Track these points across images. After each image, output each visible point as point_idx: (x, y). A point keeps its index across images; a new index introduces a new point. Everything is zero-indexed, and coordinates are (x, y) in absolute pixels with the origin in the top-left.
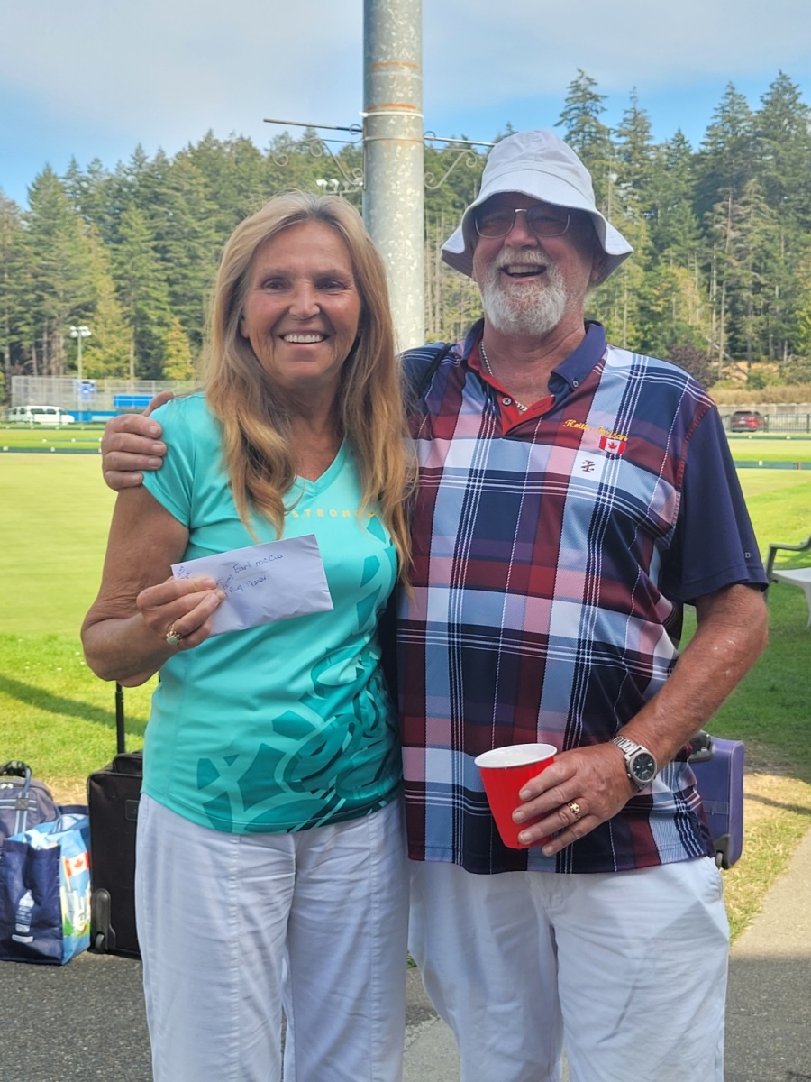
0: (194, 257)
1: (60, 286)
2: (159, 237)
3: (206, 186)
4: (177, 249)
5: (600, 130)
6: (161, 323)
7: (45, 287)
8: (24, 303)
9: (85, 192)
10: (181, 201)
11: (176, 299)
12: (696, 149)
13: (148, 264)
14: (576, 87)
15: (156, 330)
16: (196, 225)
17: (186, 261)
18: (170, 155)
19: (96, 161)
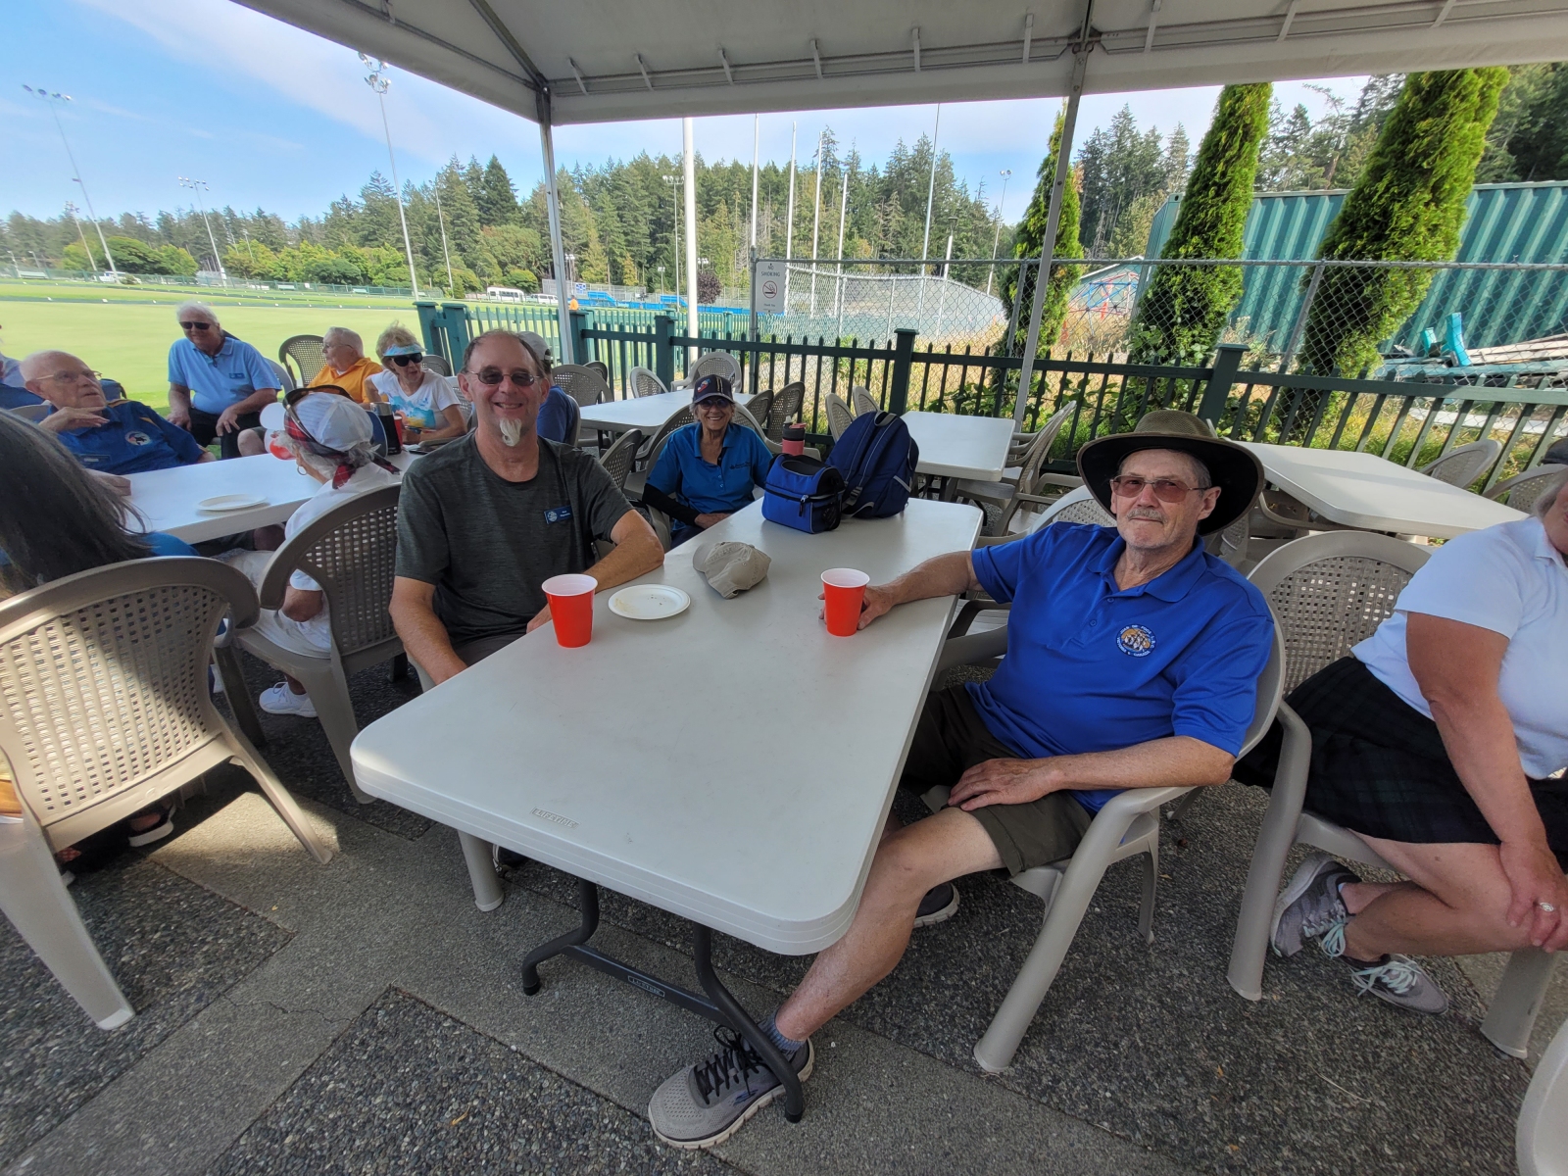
0: (637, 221)
2: (618, 209)
3: (642, 181)
4: (628, 215)
5: (835, 161)
6: (622, 256)
9: (585, 182)
10: (629, 189)
11: (629, 243)
12: (882, 175)
13: (614, 224)
14: (825, 135)
15: (619, 259)
16: (637, 203)
17: (633, 223)
18: (626, 164)
19: (590, 164)
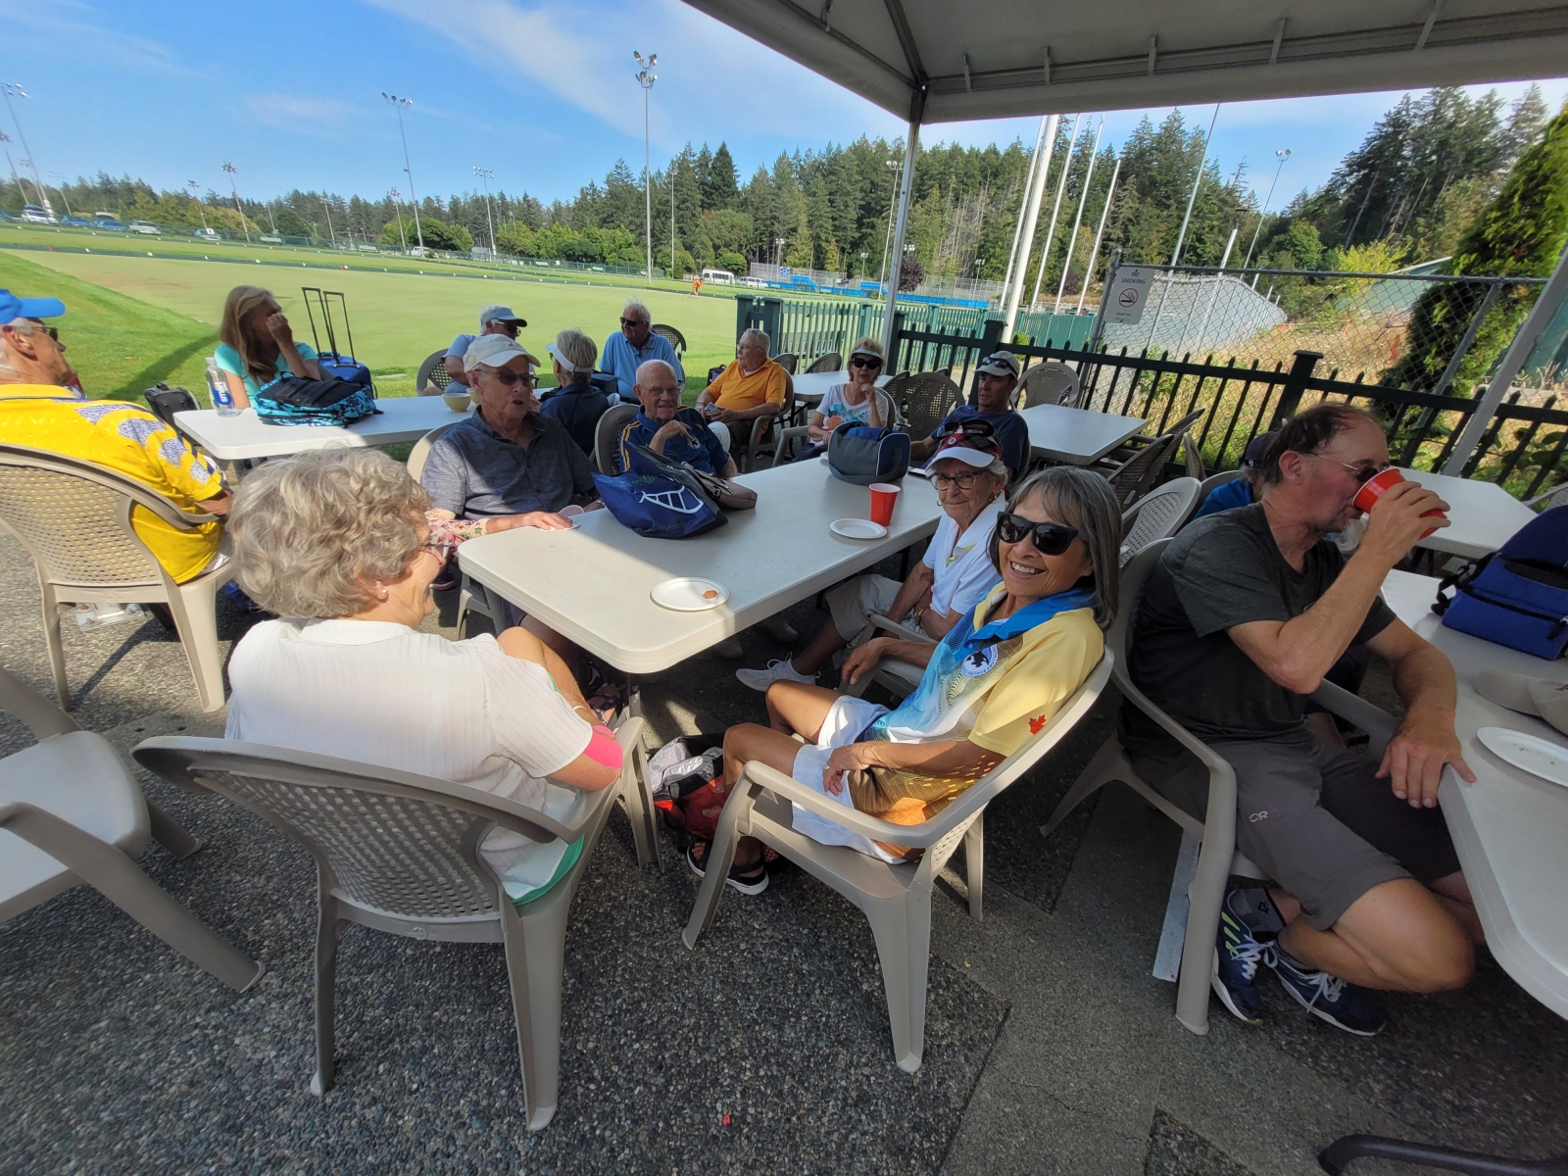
0: (846, 206)
1: (781, 217)
2: (831, 194)
3: (858, 165)
4: (839, 200)
6: (827, 241)
7: (775, 218)
8: (765, 226)
9: (802, 167)
10: (844, 174)
11: (836, 228)
13: (825, 209)
15: (824, 244)
16: (849, 188)
17: (842, 208)
18: (844, 149)
19: (810, 150)
